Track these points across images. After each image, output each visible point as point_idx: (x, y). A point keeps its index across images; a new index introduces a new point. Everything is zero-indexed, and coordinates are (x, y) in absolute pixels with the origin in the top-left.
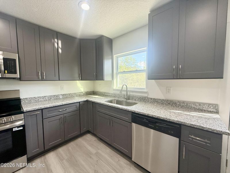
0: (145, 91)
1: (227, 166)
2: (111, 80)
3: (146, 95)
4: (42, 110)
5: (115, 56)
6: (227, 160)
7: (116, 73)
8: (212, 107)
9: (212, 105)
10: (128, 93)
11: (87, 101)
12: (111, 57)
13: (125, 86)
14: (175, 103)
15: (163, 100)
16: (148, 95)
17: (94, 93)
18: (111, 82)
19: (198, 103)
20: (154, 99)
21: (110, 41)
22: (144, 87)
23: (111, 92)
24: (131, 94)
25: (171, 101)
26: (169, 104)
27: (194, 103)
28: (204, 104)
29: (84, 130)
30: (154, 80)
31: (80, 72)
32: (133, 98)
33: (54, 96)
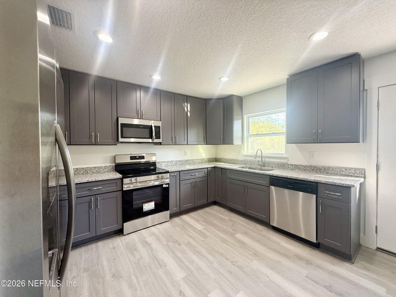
0: (285, 156)
1: (376, 232)
2: (241, 144)
3: (285, 161)
4: (180, 171)
5: (245, 117)
6: (376, 226)
7: (247, 136)
8: (358, 172)
9: (359, 169)
10: (263, 160)
11: (215, 167)
12: (240, 117)
13: (259, 152)
14: (320, 169)
15: (306, 166)
16: (288, 160)
17: (216, 160)
18: (240, 147)
19: (344, 168)
20: (295, 165)
21: (240, 99)
22: (283, 152)
23: (241, 158)
24: (267, 160)
25: (315, 167)
26: (313, 170)
27: (341, 168)
28: (350, 169)
29: (211, 199)
30: (294, 144)
31: (205, 136)
32: (269, 164)
33: (180, 161)
